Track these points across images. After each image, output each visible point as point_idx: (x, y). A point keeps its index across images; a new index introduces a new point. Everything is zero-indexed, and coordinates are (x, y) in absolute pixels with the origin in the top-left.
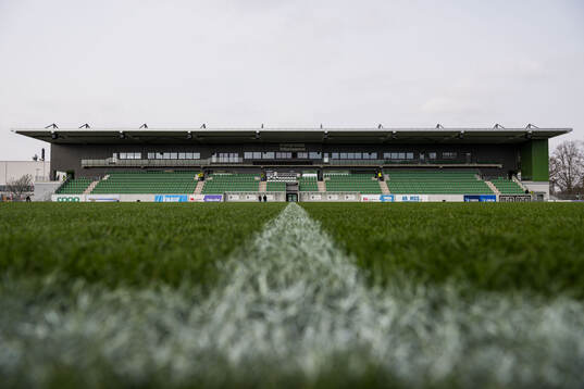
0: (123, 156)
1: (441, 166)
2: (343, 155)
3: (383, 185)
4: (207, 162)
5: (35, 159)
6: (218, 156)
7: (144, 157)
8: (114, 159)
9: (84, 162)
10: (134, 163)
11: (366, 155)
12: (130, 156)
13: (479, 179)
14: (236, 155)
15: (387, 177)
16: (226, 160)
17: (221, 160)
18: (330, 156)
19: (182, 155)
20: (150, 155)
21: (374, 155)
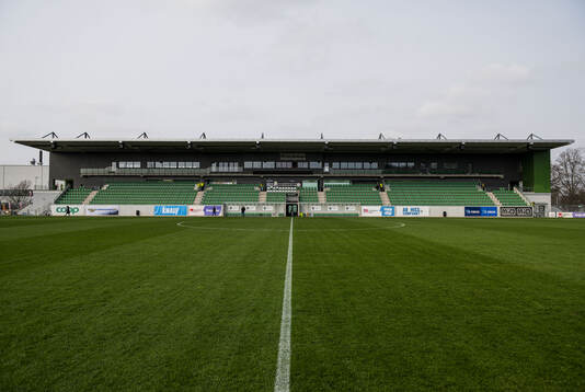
0: (122, 165)
1: (442, 176)
2: (344, 165)
3: (384, 196)
4: (207, 171)
5: (33, 163)
6: (218, 166)
7: (144, 166)
8: (114, 168)
9: (83, 171)
10: (133, 172)
11: (367, 165)
12: (130, 165)
13: (481, 190)
14: (236, 164)
15: (387, 188)
16: (226, 169)
17: (221, 169)
18: (330, 166)
19: (182, 165)
20: (149, 164)
21: (375, 165)
